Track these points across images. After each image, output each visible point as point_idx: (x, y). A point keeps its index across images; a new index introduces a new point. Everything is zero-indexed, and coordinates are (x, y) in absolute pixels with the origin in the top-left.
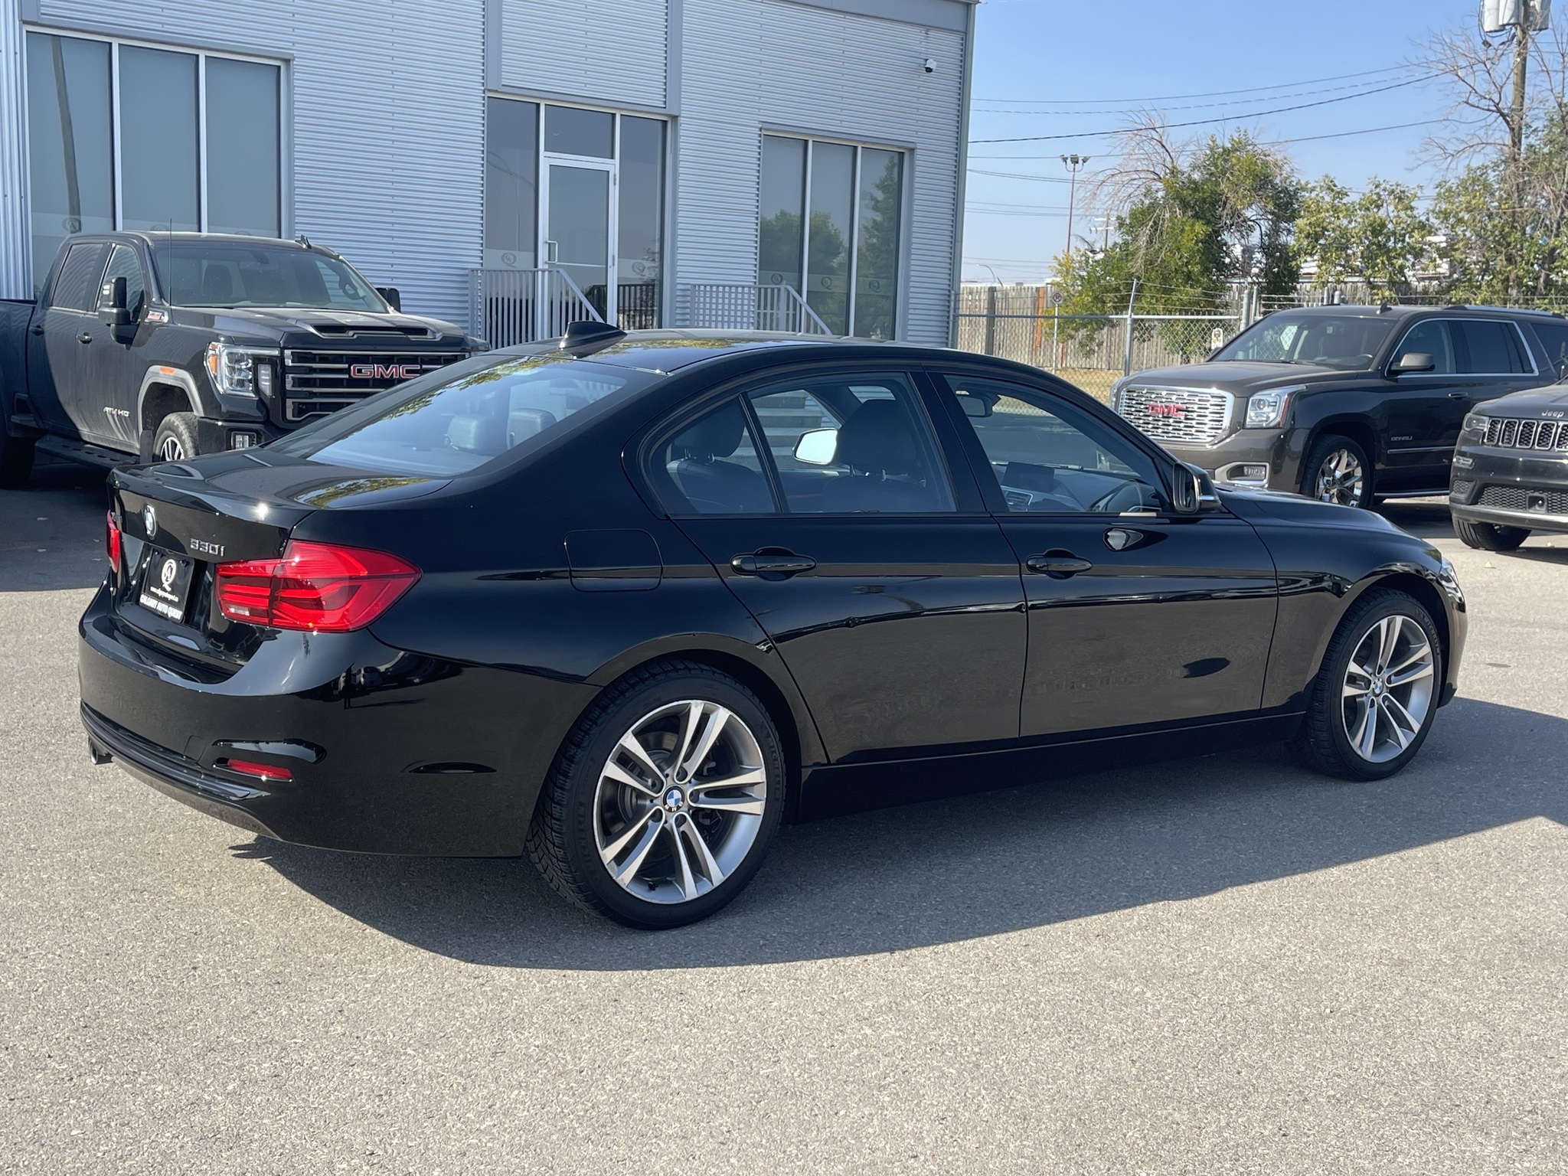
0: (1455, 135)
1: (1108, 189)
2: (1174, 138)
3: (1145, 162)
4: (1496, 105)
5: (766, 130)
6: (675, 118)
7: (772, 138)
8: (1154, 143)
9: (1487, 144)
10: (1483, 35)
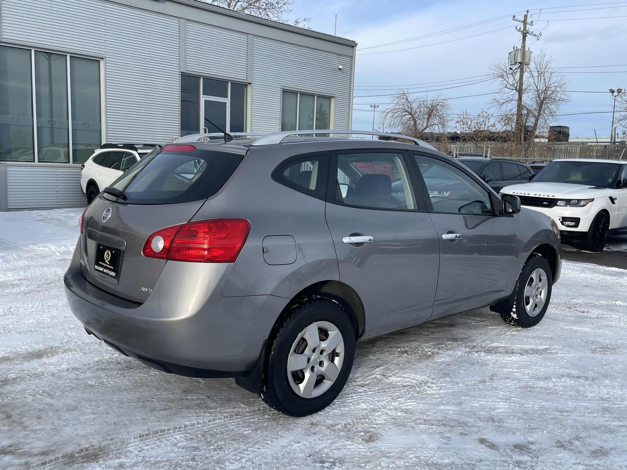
0: (503, 97)
1: (390, 114)
2: (411, 98)
3: (402, 106)
4: (516, 88)
5: (284, 89)
6: (249, 84)
7: (285, 92)
8: (405, 100)
10: (509, 65)
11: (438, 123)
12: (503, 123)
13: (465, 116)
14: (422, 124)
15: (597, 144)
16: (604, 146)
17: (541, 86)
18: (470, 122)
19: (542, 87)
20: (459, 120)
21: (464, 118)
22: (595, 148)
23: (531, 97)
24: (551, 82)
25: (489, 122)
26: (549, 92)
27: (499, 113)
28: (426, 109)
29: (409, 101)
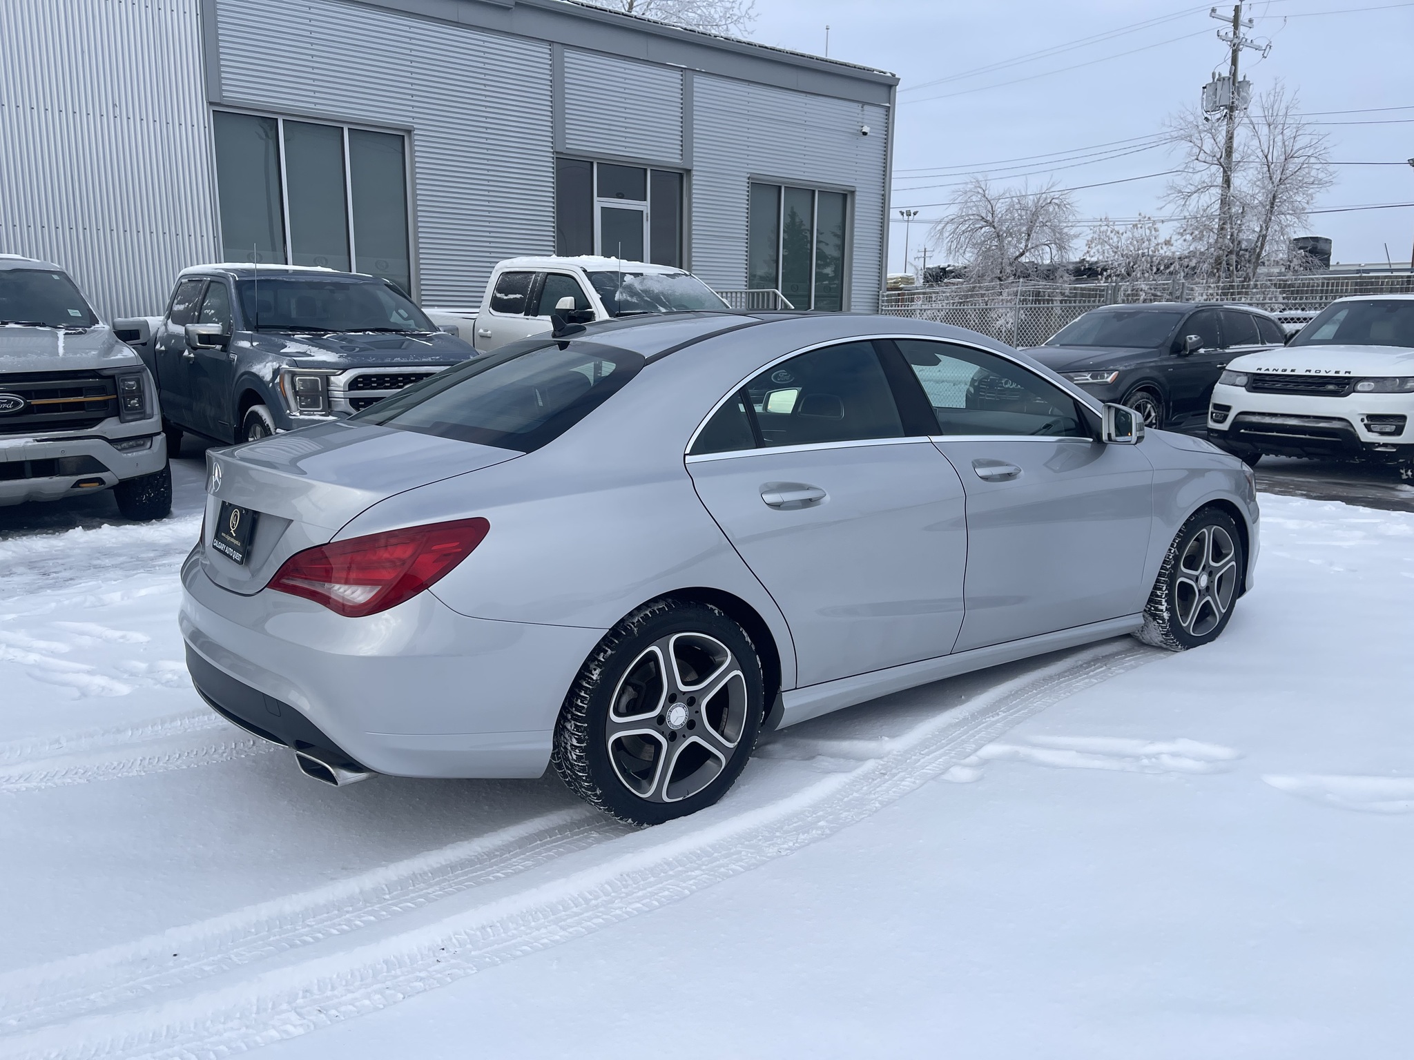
0: (1191, 182)
2: (992, 190)
4: (1218, 160)
5: (753, 179)
6: (689, 171)
7: (757, 185)
8: (980, 195)
10: (1204, 113)
11: (1049, 242)
12: (1189, 237)
14: (1015, 245)
15: (1389, 274)
17: (1276, 154)
23: (1253, 178)
26: (1291, 167)
27: (1182, 214)
28: (1023, 213)
29: (989, 197)
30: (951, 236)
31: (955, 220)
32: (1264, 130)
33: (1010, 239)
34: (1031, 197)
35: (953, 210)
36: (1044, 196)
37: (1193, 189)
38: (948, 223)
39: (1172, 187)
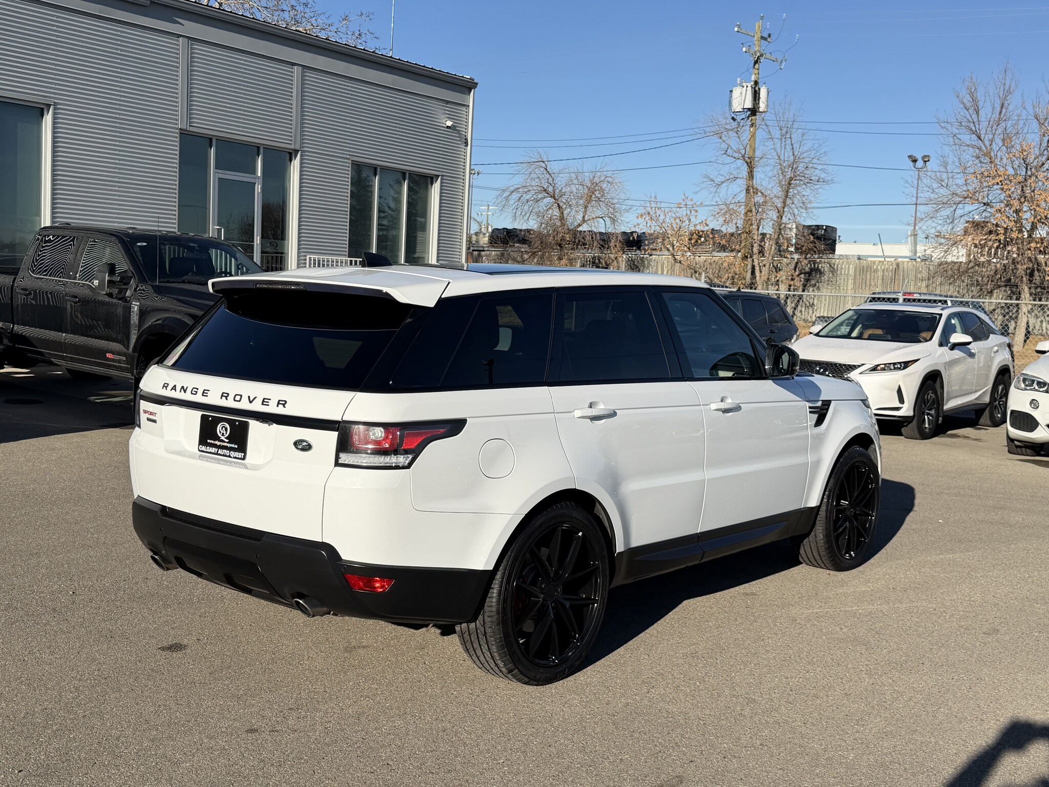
0: (721, 172)
1: (515, 196)
2: (553, 167)
3: (537, 180)
4: (743, 156)
5: (353, 160)
7: (355, 166)
8: (542, 169)
9: (737, 178)
10: (732, 114)
11: (603, 215)
12: (721, 220)
13: (653, 205)
14: (574, 217)
15: (883, 259)
16: (894, 264)
17: (786, 155)
18: (662, 217)
19: (788, 156)
20: (643, 211)
21: (651, 208)
22: (881, 267)
23: (770, 174)
24: (803, 149)
25: (696, 216)
26: (801, 167)
27: (715, 200)
28: (581, 187)
29: (550, 172)
30: (516, 204)
31: (520, 190)
32: (777, 133)
33: (569, 210)
34: (587, 174)
35: (518, 181)
36: (598, 174)
37: (722, 179)
38: (513, 192)
39: (706, 176)
